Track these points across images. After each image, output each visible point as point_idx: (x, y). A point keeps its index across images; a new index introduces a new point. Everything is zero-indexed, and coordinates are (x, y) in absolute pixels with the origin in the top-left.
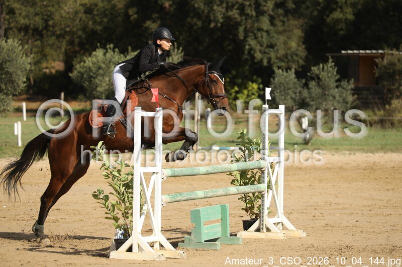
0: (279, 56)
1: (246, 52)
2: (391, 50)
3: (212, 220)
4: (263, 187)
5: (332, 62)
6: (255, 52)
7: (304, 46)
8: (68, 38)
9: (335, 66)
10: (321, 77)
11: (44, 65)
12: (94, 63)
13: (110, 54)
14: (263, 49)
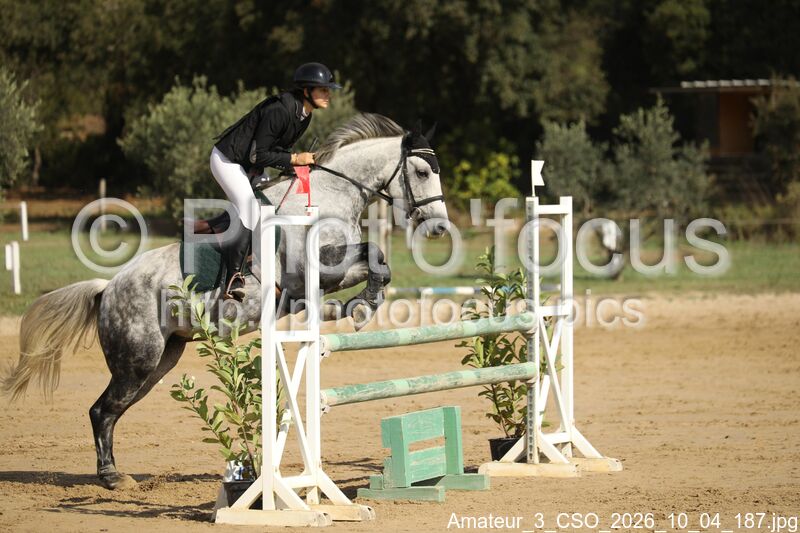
0: (551, 95)
1: (483, 89)
2: (785, 78)
3: (426, 439)
4: (532, 368)
5: (664, 106)
6: (502, 89)
7: (603, 75)
8: (112, 66)
9: (670, 113)
10: (641, 135)
11: (63, 123)
12: (167, 117)
13: (200, 97)
14: (518, 81)
